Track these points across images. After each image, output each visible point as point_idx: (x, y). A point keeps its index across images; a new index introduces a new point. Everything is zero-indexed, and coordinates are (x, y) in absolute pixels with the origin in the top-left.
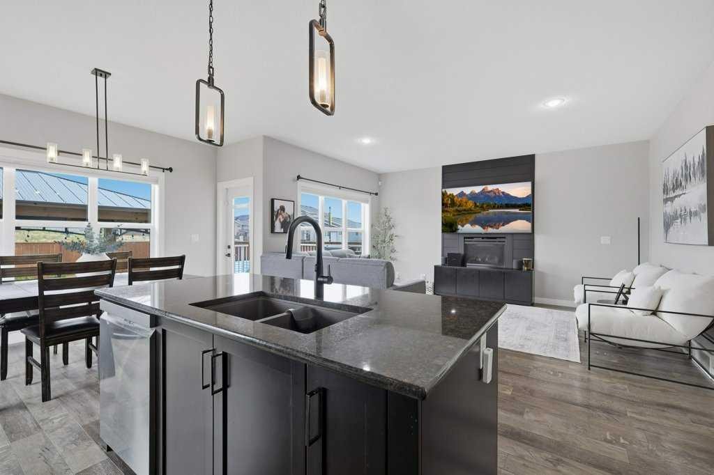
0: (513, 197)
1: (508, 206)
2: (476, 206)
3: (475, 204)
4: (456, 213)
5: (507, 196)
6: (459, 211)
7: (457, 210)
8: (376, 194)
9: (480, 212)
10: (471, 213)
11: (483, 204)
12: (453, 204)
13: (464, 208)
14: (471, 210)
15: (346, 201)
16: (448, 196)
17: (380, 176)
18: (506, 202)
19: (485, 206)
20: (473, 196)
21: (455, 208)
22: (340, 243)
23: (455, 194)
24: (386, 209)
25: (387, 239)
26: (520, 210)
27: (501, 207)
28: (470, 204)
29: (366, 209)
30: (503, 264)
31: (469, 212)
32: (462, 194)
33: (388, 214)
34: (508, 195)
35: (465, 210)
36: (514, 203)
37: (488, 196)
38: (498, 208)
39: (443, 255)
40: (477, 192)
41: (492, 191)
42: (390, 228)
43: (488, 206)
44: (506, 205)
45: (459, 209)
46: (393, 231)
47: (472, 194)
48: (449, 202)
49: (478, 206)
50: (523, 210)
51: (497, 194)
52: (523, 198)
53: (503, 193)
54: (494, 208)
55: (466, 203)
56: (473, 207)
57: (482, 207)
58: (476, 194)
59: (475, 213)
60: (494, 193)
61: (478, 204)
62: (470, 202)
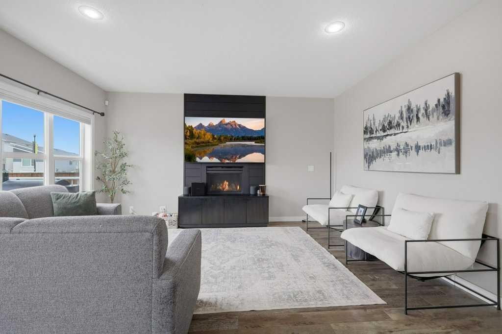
0: (249, 129)
1: (244, 139)
2: (214, 138)
3: (213, 136)
4: (194, 146)
5: (244, 129)
6: (198, 143)
7: (196, 143)
8: (103, 114)
10: (209, 146)
11: (221, 136)
12: (192, 136)
13: (202, 140)
14: (209, 142)
15: (52, 115)
17: (107, 94)
18: (243, 135)
19: (222, 138)
20: (211, 128)
21: (193, 141)
22: (41, 175)
23: (193, 127)
24: (116, 133)
25: (118, 169)
26: (255, 143)
27: (237, 139)
28: (208, 137)
29: (87, 131)
30: (241, 191)
31: (207, 144)
32: (200, 126)
33: (119, 139)
34: (244, 127)
35: (203, 142)
36: (250, 136)
37: (226, 128)
38: (235, 140)
39: (185, 185)
40: (215, 124)
41: (229, 123)
42: (122, 156)
43: (225, 138)
44: (243, 137)
45: (197, 141)
46: (125, 160)
47: (210, 126)
49: (215, 139)
50: (258, 143)
51: (234, 126)
52: (259, 130)
53: (239, 125)
54: (231, 140)
55: (204, 135)
56: (211, 139)
57: (219, 139)
58: (214, 126)
59: (213, 145)
60: (231, 126)
61: (215, 136)
62: (208, 134)
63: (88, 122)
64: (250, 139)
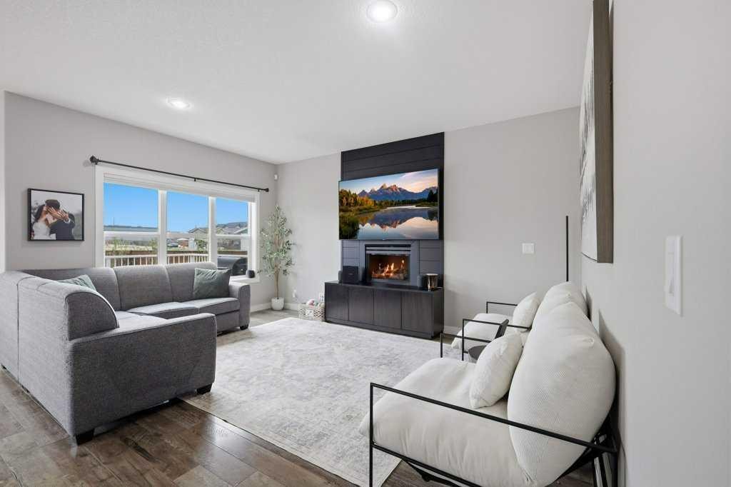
0: (409, 193)
1: (405, 203)
2: (375, 204)
3: (375, 201)
4: (358, 213)
5: (404, 192)
6: (361, 210)
8: (267, 190)
9: (378, 211)
10: (370, 212)
11: (382, 202)
12: (356, 203)
13: (365, 206)
14: (371, 209)
16: (352, 196)
17: (275, 168)
18: (403, 199)
19: (383, 204)
20: (373, 194)
21: (358, 207)
27: (398, 204)
28: (370, 203)
29: (252, 209)
30: (409, 281)
31: (369, 210)
32: (363, 192)
35: (366, 209)
36: (410, 199)
37: (387, 194)
38: (396, 205)
40: (376, 190)
41: (389, 188)
43: (386, 203)
44: (403, 201)
45: (360, 208)
46: (290, 237)
47: (372, 191)
48: (352, 201)
49: (377, 204)
51: (395, 190)
52: (420, 193)
53: (400, 189)
54: (392, 205)
55: (367, 201)
56: (373, 205)
57: (380, 205)
58: (376, 192)
59: (373, 212)
60: (392, 190)
61: (377, 202)
62: (370, 200)
63: (253, 200)
64: (411, 203)
